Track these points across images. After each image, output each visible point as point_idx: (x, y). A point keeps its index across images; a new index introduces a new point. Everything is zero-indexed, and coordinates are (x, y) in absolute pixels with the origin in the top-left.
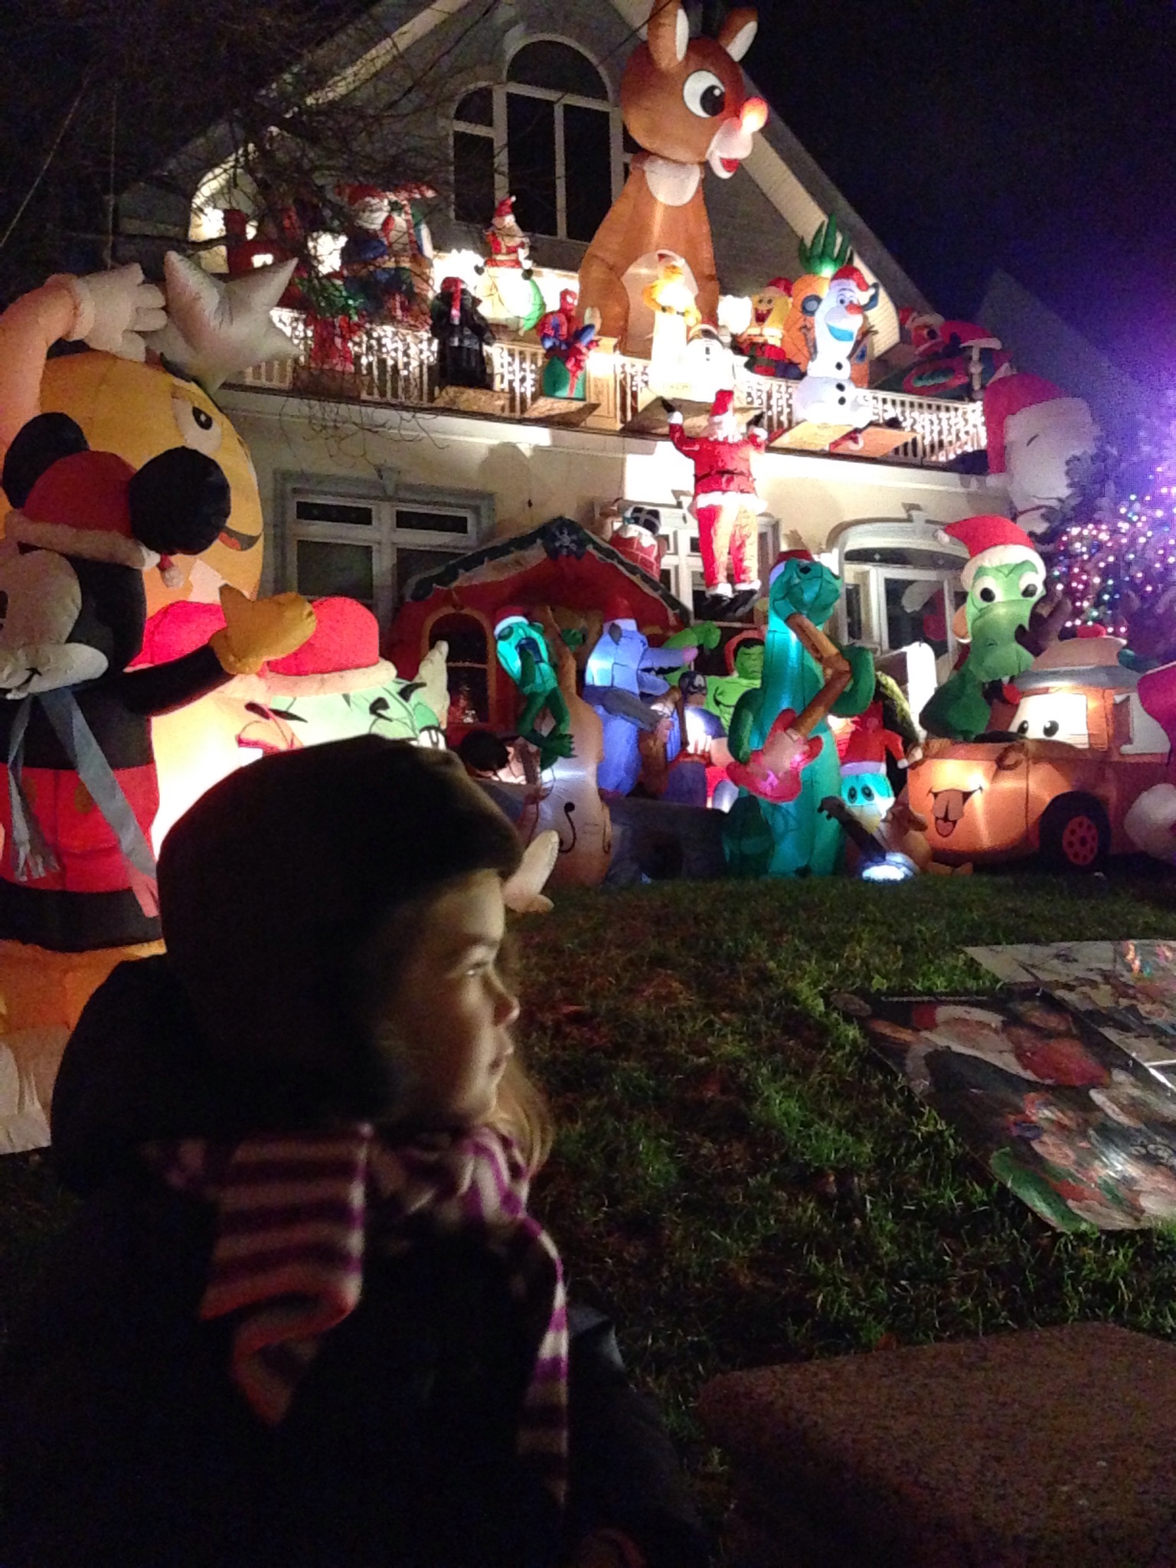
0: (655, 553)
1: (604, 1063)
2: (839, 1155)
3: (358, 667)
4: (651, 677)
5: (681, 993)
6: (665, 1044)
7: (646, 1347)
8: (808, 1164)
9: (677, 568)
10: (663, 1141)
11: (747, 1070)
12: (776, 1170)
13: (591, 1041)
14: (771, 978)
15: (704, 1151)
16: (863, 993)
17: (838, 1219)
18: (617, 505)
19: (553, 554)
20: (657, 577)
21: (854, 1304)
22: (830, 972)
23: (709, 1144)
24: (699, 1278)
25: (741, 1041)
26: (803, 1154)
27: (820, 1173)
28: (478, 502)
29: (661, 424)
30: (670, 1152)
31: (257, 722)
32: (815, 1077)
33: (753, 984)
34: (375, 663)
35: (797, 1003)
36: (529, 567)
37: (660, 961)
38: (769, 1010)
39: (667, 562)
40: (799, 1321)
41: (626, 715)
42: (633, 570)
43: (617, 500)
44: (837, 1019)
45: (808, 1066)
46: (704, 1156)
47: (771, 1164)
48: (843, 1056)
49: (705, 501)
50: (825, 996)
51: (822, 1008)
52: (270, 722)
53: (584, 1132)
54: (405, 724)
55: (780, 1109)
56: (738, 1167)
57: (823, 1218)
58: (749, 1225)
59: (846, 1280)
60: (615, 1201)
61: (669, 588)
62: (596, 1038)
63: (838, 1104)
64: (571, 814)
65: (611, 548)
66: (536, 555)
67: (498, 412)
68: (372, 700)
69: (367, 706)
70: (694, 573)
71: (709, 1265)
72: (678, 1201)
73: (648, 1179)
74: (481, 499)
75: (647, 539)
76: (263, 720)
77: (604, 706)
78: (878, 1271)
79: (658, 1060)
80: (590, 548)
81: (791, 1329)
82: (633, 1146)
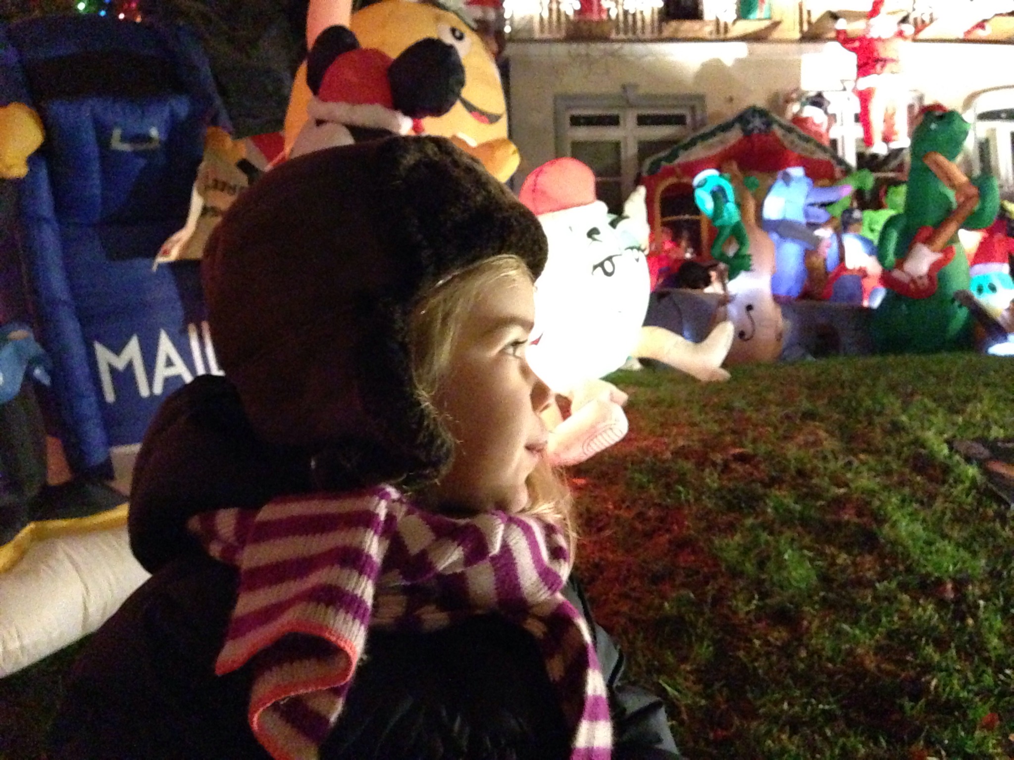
0: (825, 127)
1: (760, 490)
2: (956, 568)
4: (816, 210)
5: (826, 439)
6: (811, 478)
7: (782, 711)
8: (929, 575)
9: (843, 137)
10: (805, 551)
11: (880, 500)
12: (901, 578)
13: (751, 474)
14: (903, 429)
15: (840, 561)
16: (983, 441)
17: (954, 619)
18: (795, 94)
19: (748, 134)
20: (826, 144)
21: (964, 687)
22: (954, 424)
23: (844, 556)
24: (830, 660)
25: (875, 477)
26: (925, 566)
27: (939, 582)
28: (692, 103)
29: (830, 30)
30: (811, 560)
32: (938, 505)
33: (886, 433)
34: (591, 203)
35: (924, 448)
36: (731, 144)
37: (809, 416)
38: (899, 454)
39: (835, 133)
40: (915, 698)
41: (794, 239)
43: (795, 90)
44: (958, 461)
45: (932, 497)
46: (840, 565)
47: (896, 574)
48: (963, 490)
49: (865, 83)
50: (950, 443)
51: (946, 451)
53: (741, 542)
54: (614, 245)
55: (906, 530)
56: (868, 574)
57: (941, 617)
58: (875, 620)
59: (958, 667)
60: (764, 596)
61: (836, 152)
62: (756, 473)
63: (957, 527)
64: (752, 313)
65: (792, 125)
66: (734, 136)
67: (708, 37)
68: (588, 229)
69: (585, 233)
71: (840, 651)
72: (817, 598)
73: (792, 580)
74: (696, 101)
75: (819, 116)
77: (777, 232)
78: (987, 661)
79: (805, 490)
80: (775, 127)
81: (908, 704)
82: (780, 554)
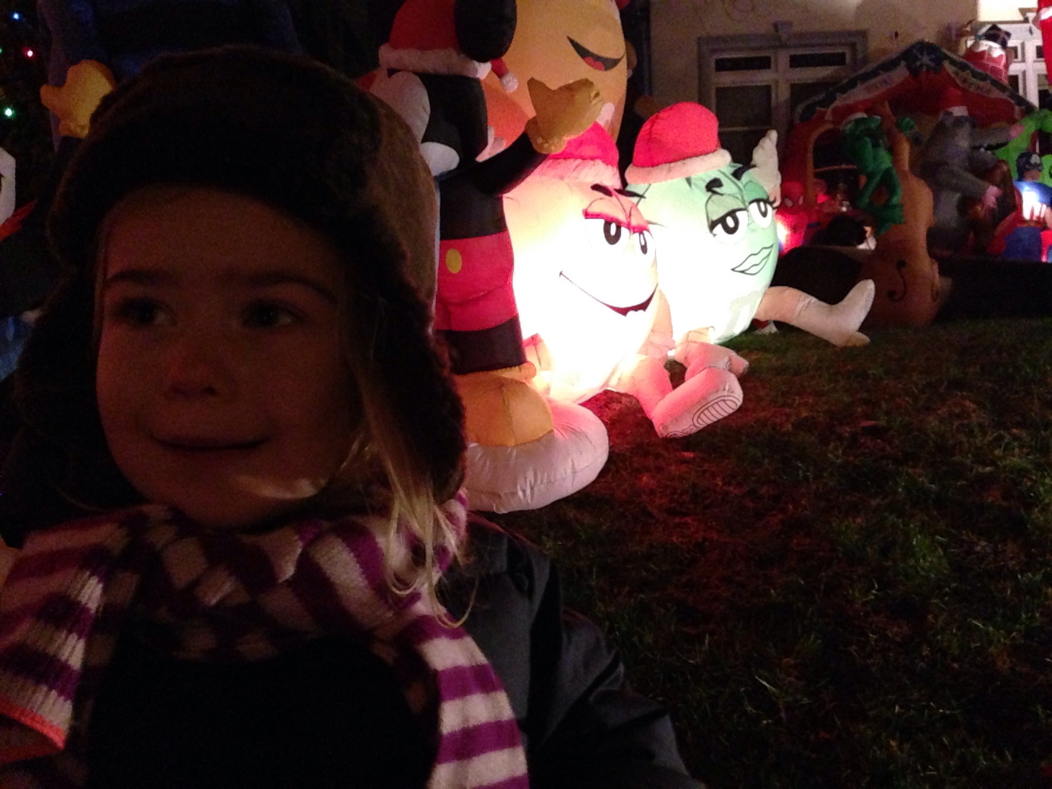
0: (1004, 61)
1: (891, 468)
3: (697, 155)
5: (974, 411)
6: (953, 455)
9: (1024, 73)
10: (938, 537)
13: (883, 450)
15: (978, 548)
18: (972, 27)
19: (914, 72)
20: (1005, 82)
23: (983, 543)
24: (956, 659)
25: (1028, 454)
28: (853, 40)
30: (945, 547)
31: (601, 199)
34: (714, 151)
36: (894, 85)
37: (958, 384)
39: (1015, 68)
42: (984, 78)
43: (970, 22)
46: (978, 553)
49: (1047, 14)
52: (614, 199)
53: (864, 525)
54: (737, 198)
56: (1011, 563)
58: (1013, 616)
60: (885, 586)
61: (1017, 89)
62: (888, 448)
64: (903, 270)
65: (965, 61)
66: (900, 74)
68: (708, 180)
69: (704, 185)
70: (1039, 76)
71: (969, 649)
72: (947, 589)
73: (919, 569)
74: (857, 37)
75: (997, 51)
76: (607, 197)
79: (944, 468)
80: (946, 64)
82: (908, 539)
